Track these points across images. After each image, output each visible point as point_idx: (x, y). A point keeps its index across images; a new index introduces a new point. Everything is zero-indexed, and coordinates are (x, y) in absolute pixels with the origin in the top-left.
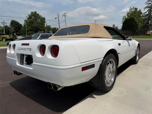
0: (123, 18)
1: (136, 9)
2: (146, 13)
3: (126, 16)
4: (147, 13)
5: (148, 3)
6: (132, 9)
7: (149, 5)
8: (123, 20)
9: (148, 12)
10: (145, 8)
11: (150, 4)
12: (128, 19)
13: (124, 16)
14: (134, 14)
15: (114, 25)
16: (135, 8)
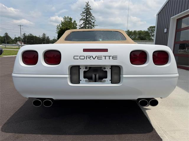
0: (58, 28)
1: (71, 19)
2: (81, 25)
3: (61, 25)
4: (83, 26)
5: (83, 15)
6: (66, 18)
7: (84, 18)
8: (58, 30)
9: (83, 24)
10: (81, 20)
11: (85, 16)
12: (64, 29)
13: (59, 25)
14: (69, 24)
15: (44, 35)
16: (69, 17)
